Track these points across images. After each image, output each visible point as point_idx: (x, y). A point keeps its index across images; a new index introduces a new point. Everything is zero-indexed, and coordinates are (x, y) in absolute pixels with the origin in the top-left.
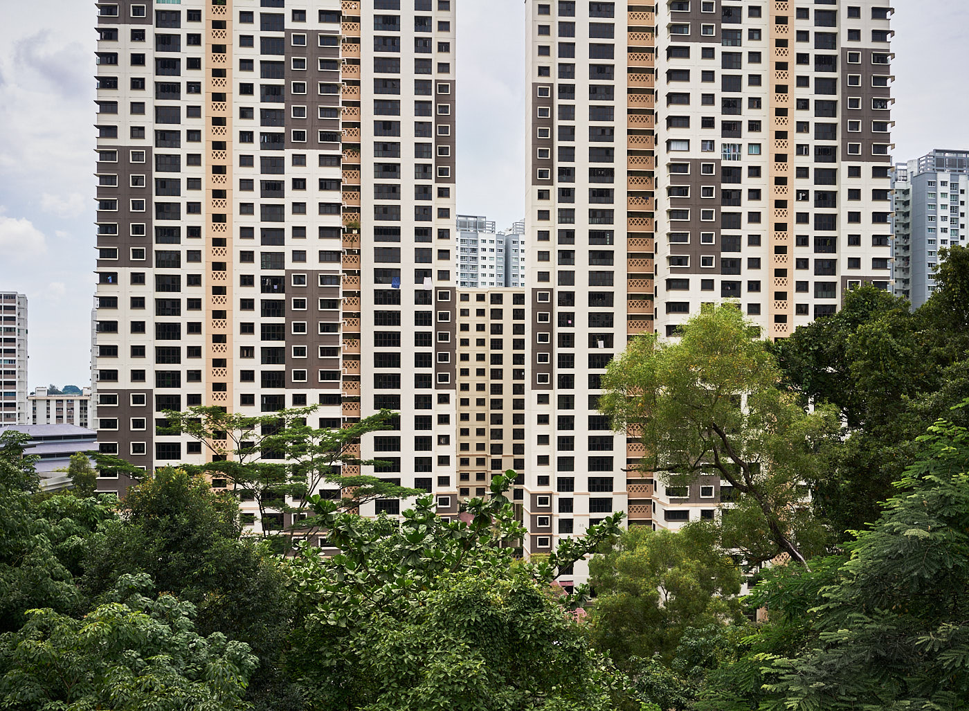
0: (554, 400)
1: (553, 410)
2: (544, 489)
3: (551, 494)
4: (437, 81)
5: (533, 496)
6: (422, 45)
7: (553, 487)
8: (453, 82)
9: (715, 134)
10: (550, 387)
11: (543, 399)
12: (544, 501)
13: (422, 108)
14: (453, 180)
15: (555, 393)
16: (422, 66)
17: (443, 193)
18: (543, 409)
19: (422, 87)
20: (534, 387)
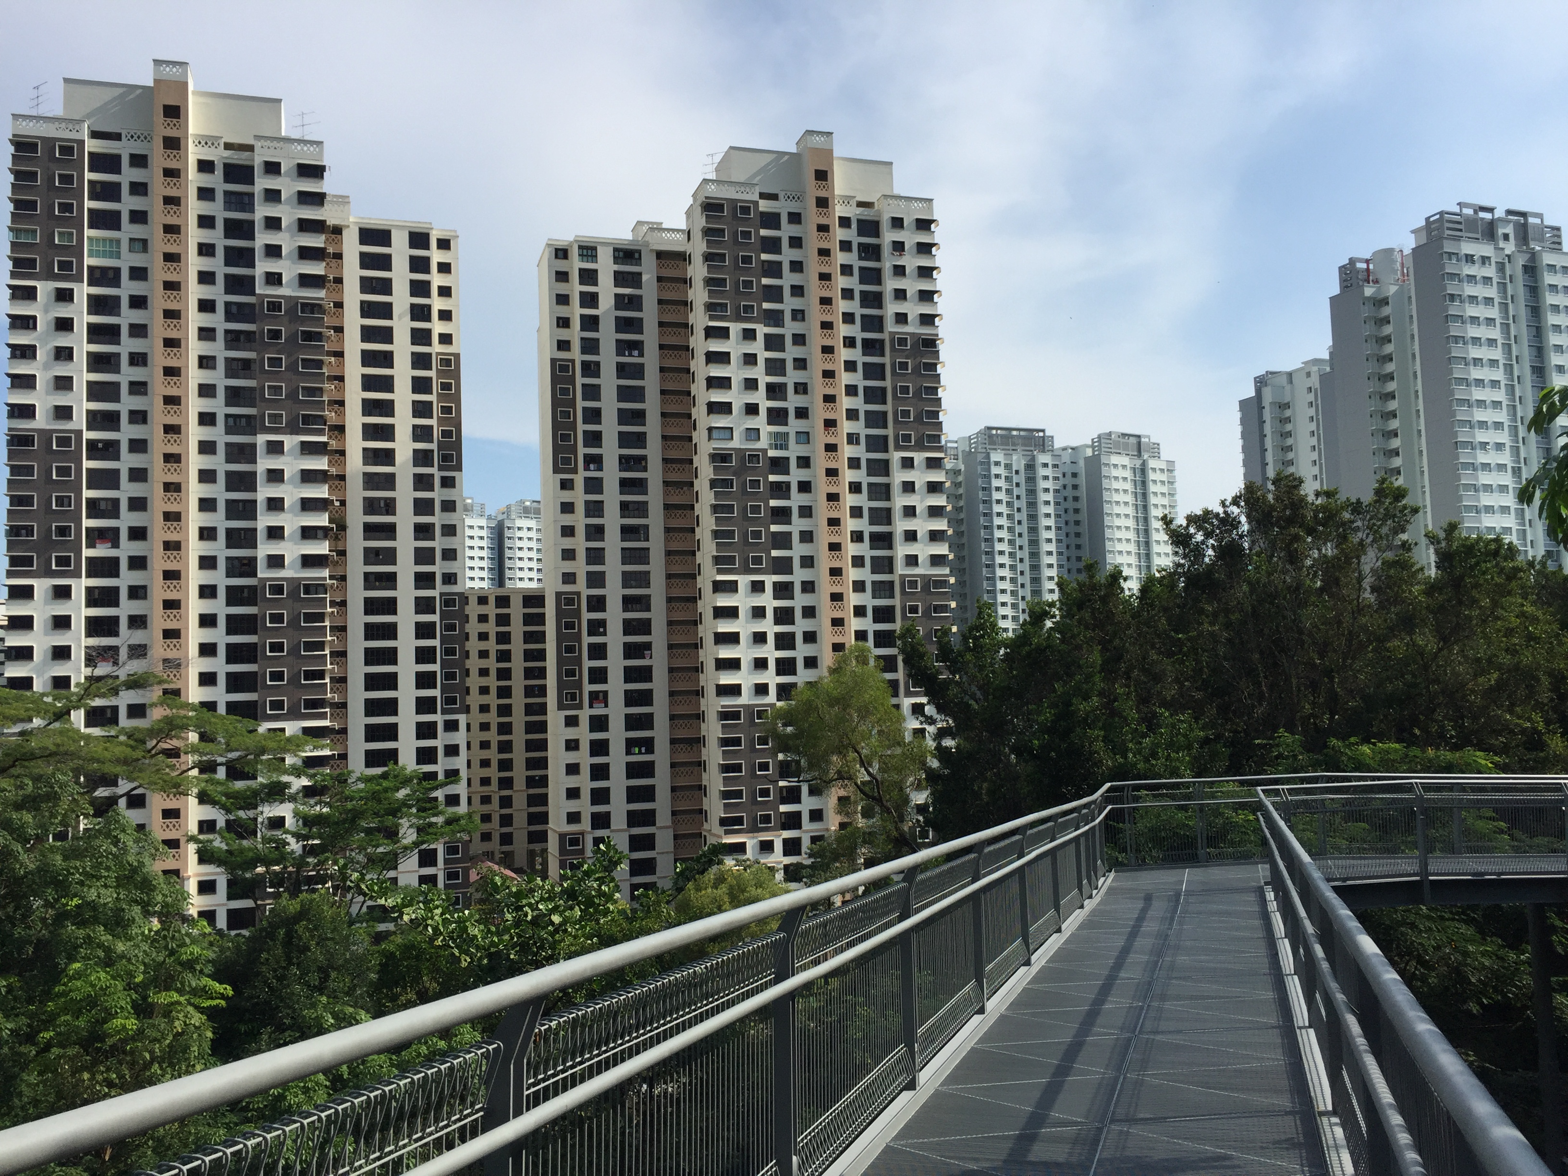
0: (584, 722)
1: (584, 734)
2: (574, 828)
3: (582, 833)
4: (438, 354)
5: (562, 836)
6: (420, 313)
7: (586, 824)
8: (457, 356)
9: (760, 421)
10: (580, 707)
11: (572, 722)
12: (574, 841)
13: (420, 385)
14: (459, 468)
15: (585, 715)
16: (421, 337)
17: (449, 483)
18: (572, 733)
19: (420, 361)
20: (561, 707)
